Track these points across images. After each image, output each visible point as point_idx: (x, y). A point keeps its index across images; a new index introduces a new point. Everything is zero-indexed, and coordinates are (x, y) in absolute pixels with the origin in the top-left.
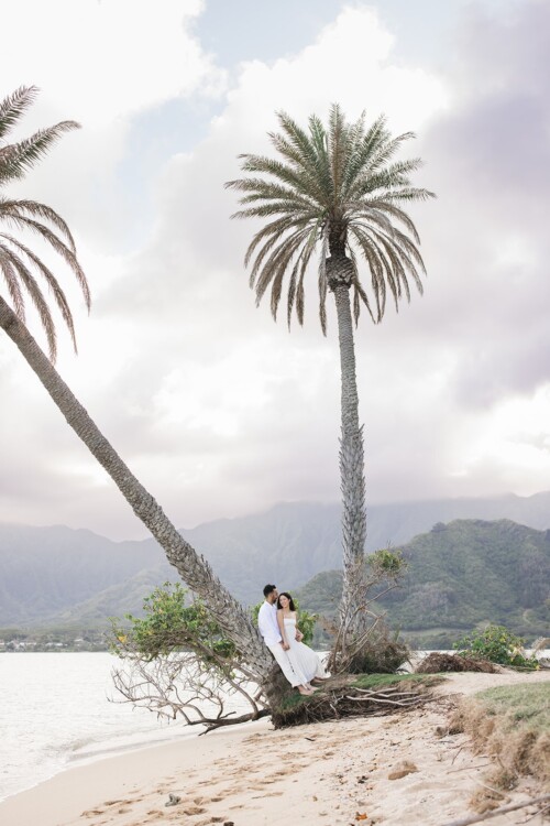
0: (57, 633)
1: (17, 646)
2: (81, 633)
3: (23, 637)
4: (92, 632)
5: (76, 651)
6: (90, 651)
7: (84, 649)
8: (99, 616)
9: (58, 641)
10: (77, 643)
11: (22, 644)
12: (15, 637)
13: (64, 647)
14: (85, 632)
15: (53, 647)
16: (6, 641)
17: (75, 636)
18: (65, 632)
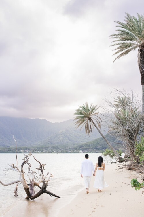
0: (38, 148)
1: (27, 152)
2: (44, 148)
3: (29, 149)
4: (47, 148)
5: (43, 153)
6: (47, 153)
7: (45, 152)
8: (49, 143)
9: (38, 150)
10: (44, 151)
11: (29, 151)
12: (26, 149)
13: (40, 152)
14: (45, 148)
15: (37, 152)
16: (24, 150)
17: (43, 149)
18: (40, 148)
